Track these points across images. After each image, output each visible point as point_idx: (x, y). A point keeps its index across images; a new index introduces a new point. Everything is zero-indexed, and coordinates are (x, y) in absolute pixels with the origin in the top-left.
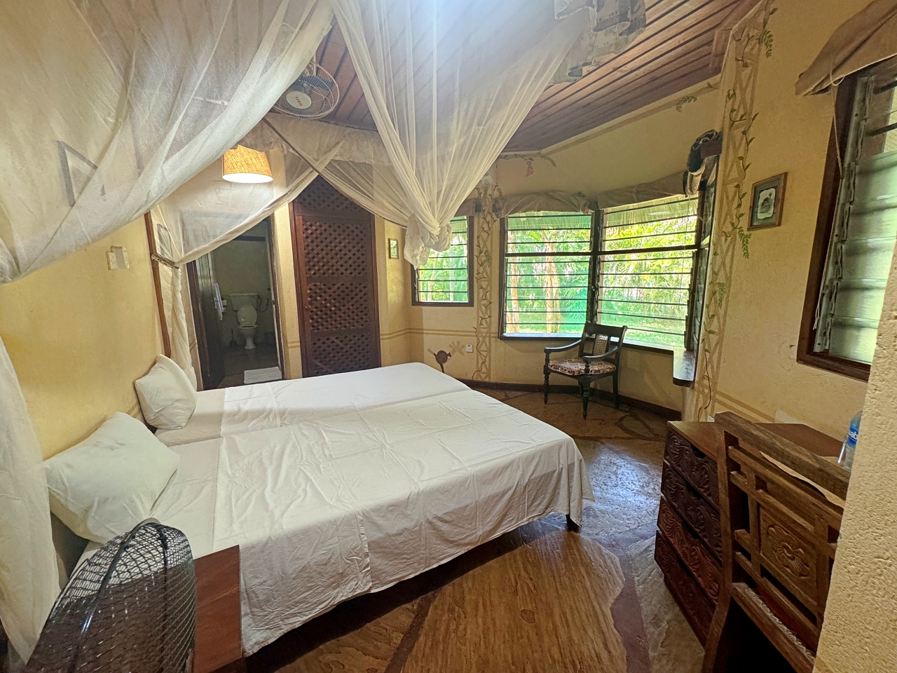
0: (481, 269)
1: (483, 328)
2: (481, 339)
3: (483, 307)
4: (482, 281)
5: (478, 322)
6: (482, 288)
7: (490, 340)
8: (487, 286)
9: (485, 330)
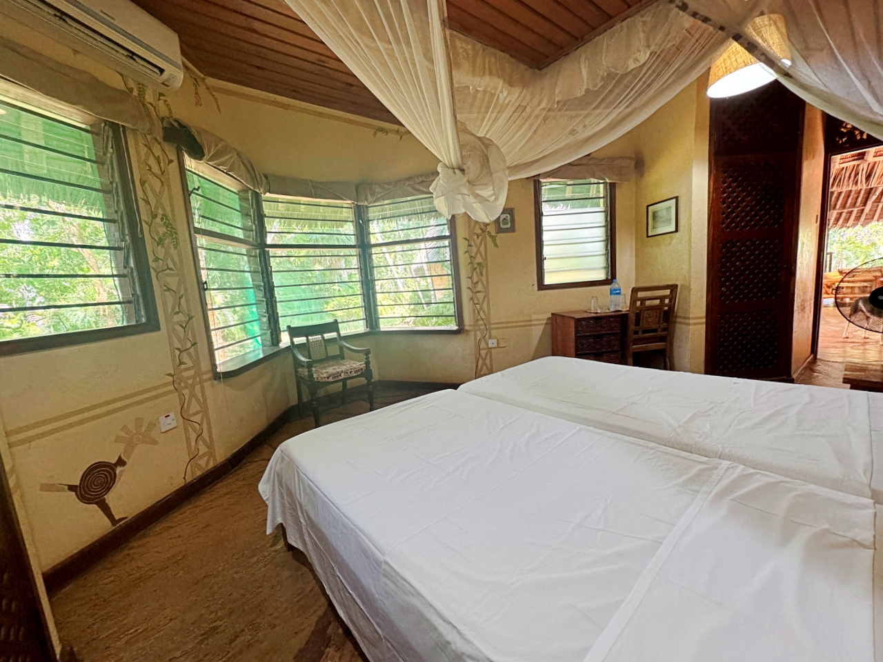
0: (161, 252)
1: (187, 369)
2: (186, 392)
3: (178, 327)
4: (167, 275)
5: (174, 360)
6: (169, 290)
7: (202, 388)
8: (179, 285)
9: (192, 372)
